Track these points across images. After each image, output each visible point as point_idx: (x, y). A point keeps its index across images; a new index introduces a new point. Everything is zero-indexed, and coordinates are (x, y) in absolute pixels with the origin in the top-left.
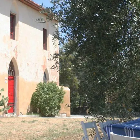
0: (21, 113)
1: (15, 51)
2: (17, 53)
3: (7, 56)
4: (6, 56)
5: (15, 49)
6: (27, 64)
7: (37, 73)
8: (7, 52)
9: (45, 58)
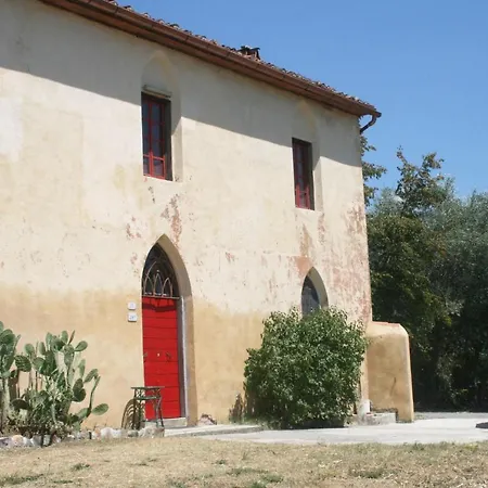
0: (205, 416)
1: (171, 214)
2: (179, 221)
3: (133, 232)
4: (128, 232)
5: (171, 210)
6: (228, 255)
7: (272, 284)
8: (133, 220)
9: (306, 234)
